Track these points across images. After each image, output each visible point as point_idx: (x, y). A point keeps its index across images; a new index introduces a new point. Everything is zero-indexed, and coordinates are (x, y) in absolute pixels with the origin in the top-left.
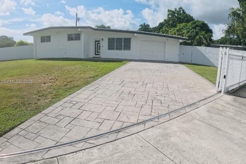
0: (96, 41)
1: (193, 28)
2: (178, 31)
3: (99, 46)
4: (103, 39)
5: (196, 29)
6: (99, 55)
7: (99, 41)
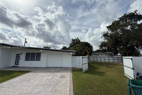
0: (17, 55)
1: (82, 46)
2: (74, 48)
3: (19, 58)
4: (22, 53)
5: (83, 46)
6: (18, 64)
7: (19, 55)
